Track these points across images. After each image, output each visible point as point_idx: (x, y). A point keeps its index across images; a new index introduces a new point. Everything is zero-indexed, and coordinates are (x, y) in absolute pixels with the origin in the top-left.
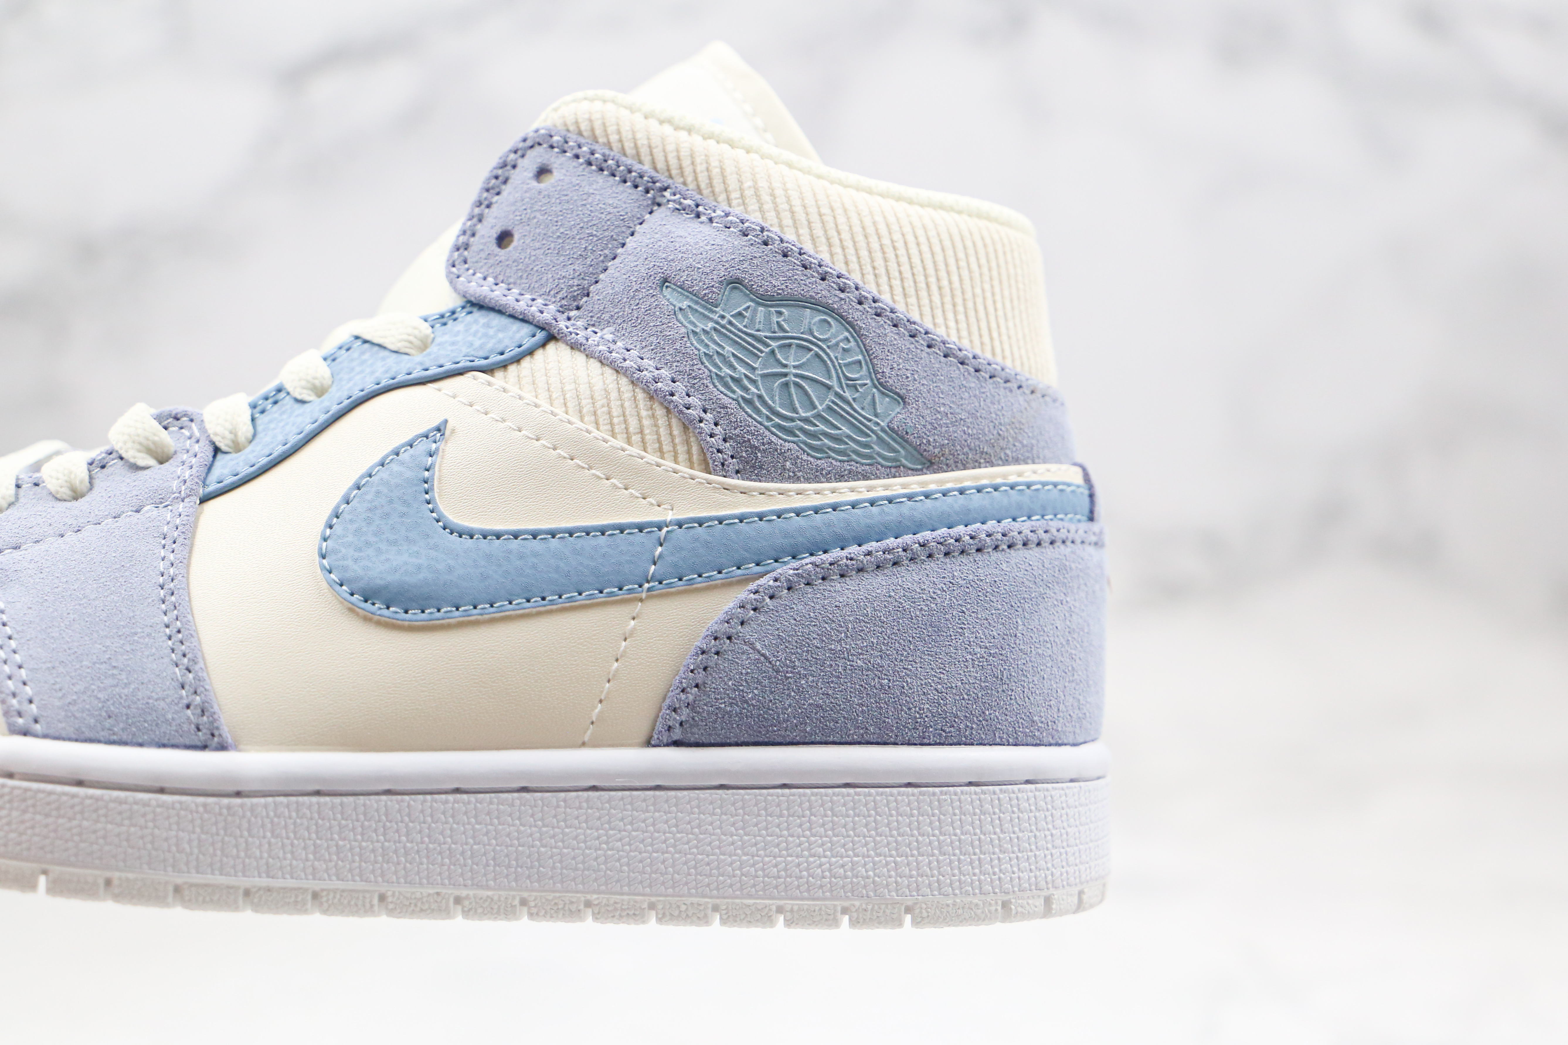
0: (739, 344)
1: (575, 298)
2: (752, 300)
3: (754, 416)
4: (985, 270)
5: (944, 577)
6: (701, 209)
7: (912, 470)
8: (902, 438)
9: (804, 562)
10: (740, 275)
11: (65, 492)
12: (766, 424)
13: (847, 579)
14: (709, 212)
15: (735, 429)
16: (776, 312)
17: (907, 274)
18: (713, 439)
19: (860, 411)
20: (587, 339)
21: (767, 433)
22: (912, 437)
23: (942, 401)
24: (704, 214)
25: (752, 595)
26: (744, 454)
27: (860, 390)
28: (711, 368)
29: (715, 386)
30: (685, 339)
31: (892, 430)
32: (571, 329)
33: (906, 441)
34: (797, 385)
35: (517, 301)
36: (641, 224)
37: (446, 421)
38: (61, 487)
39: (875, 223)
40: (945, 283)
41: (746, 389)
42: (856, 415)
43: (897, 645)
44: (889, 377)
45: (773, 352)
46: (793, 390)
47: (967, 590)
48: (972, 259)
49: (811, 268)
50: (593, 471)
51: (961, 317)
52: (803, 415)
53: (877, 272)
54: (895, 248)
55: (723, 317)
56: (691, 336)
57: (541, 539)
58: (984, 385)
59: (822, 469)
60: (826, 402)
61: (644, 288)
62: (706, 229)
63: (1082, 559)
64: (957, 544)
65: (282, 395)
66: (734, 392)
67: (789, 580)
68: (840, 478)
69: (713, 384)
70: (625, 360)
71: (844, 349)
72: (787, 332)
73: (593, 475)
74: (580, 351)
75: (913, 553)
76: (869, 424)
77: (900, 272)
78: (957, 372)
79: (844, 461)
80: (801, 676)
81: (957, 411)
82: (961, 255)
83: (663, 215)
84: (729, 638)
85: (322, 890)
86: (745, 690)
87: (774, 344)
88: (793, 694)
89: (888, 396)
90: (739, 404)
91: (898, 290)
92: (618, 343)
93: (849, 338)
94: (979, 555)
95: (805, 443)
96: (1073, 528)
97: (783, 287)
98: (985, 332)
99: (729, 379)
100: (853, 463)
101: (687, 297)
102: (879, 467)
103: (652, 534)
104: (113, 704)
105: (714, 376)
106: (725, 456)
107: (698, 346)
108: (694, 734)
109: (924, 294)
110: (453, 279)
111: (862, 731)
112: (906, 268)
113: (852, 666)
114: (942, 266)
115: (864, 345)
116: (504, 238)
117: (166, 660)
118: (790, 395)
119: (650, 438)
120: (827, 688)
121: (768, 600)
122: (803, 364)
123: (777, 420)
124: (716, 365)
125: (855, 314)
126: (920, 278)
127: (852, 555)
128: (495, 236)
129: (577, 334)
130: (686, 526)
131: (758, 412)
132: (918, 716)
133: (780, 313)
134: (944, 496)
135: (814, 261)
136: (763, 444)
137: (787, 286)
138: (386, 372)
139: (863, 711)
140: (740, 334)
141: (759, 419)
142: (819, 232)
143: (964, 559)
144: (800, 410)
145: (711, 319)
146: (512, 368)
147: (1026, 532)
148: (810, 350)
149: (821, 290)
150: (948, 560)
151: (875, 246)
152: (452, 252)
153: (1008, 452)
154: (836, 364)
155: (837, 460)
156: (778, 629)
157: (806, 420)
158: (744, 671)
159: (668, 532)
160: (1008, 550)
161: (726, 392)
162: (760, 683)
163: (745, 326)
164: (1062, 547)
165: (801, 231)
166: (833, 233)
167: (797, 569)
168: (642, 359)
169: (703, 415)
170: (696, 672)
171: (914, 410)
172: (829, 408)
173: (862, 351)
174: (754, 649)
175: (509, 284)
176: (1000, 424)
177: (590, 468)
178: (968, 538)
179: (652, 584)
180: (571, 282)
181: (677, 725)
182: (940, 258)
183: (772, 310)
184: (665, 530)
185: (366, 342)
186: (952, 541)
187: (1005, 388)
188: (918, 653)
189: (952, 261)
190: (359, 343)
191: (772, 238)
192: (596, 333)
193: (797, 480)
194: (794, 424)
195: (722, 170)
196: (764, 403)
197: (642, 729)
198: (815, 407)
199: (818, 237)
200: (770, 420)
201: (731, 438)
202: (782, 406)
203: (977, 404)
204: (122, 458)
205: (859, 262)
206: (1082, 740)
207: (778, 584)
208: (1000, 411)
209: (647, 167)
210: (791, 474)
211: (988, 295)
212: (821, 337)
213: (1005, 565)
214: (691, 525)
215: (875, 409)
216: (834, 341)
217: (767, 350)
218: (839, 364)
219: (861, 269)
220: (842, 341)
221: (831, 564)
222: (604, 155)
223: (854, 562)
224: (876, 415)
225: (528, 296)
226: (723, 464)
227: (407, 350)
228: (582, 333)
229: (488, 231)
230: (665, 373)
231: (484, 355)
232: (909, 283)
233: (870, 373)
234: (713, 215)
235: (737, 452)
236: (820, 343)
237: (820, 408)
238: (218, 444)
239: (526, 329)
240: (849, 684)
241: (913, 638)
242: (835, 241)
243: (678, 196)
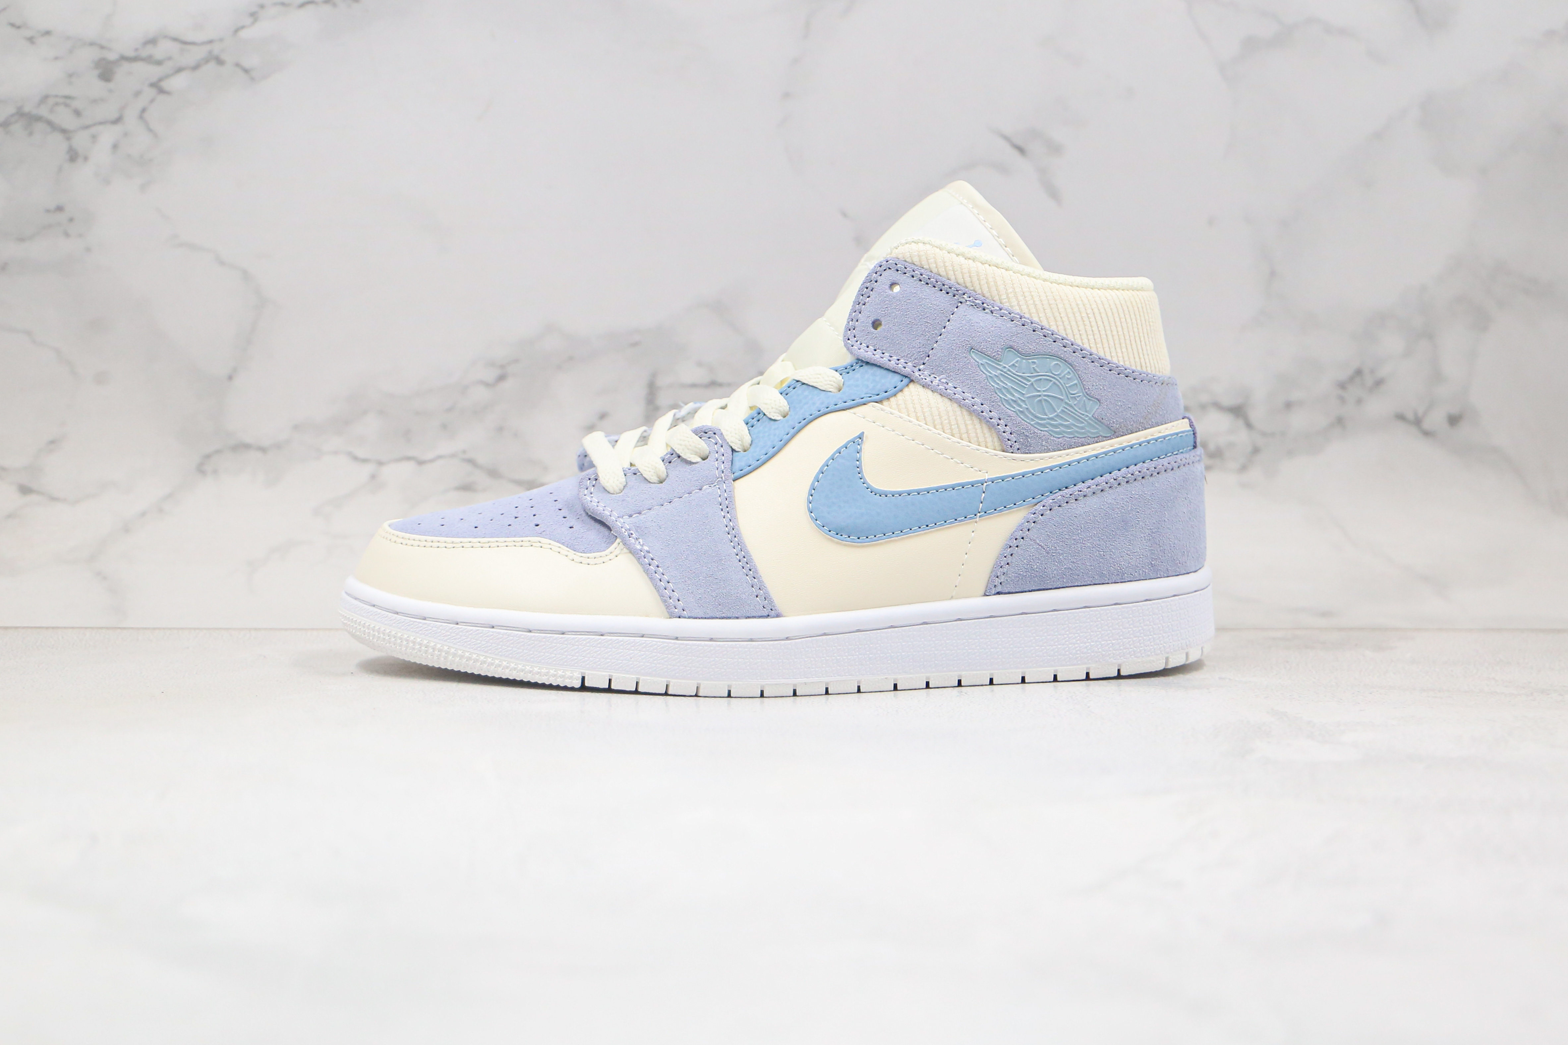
0: (1015, 381)
1: (921, 359)
2: (1019, 357)
3: (1025, 419)
4: (1134, 321)
5: (1127, 495)
6: (985, 305)
7: (1105, 437)
8: (1100, 421)
9: (1056, 495)
10: (1011, 343)
11: (654, 479)
12: (1032, 423)
13: (1079, 501)
14: (990, 307)
15: (1016, 427)
16: (1032, 362)
17: (1096, 331)
18: (1005, 434)
19: (1078, 410)
20: (932, 382)
21: (1032, 428)
22: (1105, 421)
23: (1119, 399)
24: (988, 308)
25: (1032, 515)
26: (1021, 440)
27: (1078, 399)
28: (1001, 396)
29: (1004, 405)
30: (986, 381)
31: (1095, 418)
32: (922, 377)
33: (1102, 423)
34: (1045, 400)
35: (890, 361)
36: (953, 314)
37: (863, 433)
38: (652, 476)
39: (1077, 305)
40: (1115, 333)
41: (1020, 406)
42: (1076, 413)
43: (1107, 533)
44: (1092, 390)
45: (1032, 384)
46: (1044, 403)
47: (1139, 500)
48: (1127, 316)
49: (1048, 336)
50: (944, 455)
51: (1124, 350)
52: (1050, 416)
53: (1081, 332)
54: (1088, 317)
55: (1005, 367)
56: (989, 378)
57: (922, 494)
58: (1138, 386)
59: (1061, 443)
60: (1061, 408)
61: (961, 353)
62: (989, 317)
63: (1194, 472)
64: (1133, 476)
65: (761, 415)
66: (1014, 408)
67: (1050, 505)
68: (1071, 447)
69: (1003, 404)
70: (955, 394)
71: (1068, 378)
72: (1039, 373)
73: (945, 457)
74: (928, 388)
75: (1111, 484)
76: (1083, 416)
77: (1092, 331)
78: (1125, 382)
79: (1072, 438)
80: (1060, 554)
81: (1127, 403)
82: (1122, 315)
83: (965, 309)
84: (1023, 538)
85: (831, 681)
86: (1033, 564)
87: (1033, 380)
88: (1056, 564)
89: (1091, 400)
90: (1017, 414)
91: (1092, 341)
92: (949, 384)
93: (1070, 371)
94: (1144, 480)
95: (1052, 431)
96: (1187, 456)
97: (1035, 349)
98: (1136, 356)
99: (1010, 401)
100: (1076, 438)
101: (985, 357)
102: (1089, 438)
103: (979, 487)
104: (720, 598)
105: (1003, 400)
106: (1012, 443)
107: (993, 384)
108: (1007, 588)
109: (1105, 341)
110: (849, 348)
111: (1091, 579)
112: (1095, 328)
113: (1085, 546)
114: (1113, 324)
115: (1078, 375)
116: (876, 324)
117: (741, 573)
118: (1043, 406)
119: (973, 435)
120: (1073, 559)
121: (1040, 516)
122: (1049, 388)
123: (1037, 420)
124: (1003, 394)
125: (1072, 358)
126: (1103, 332)
127: (1081, 489)
128: (871, 322)
129: (926, 379)
130: (996, 482)
131: (1027, 417)
132: (1119, 568)
133: (1034, 363)
134: (1123, 450)
135: (1050, 332)
136: (1031, 434)
137: (1037, 348)
138: (822, 403)
139: (1092, 569)
140: (1014, 376)
141: (1028, 421)
142: (1049, 314)
143: (1136, 483)
144: (1048, 414)
145: (999, 369)
146: (892, 399)
147: (1166, 464)
148: (1051, 381)
149: (1056, 348)
150: (1128, 485)
151: (1079, 318)
152: (846, 331)
153: (1153, 420)
154: (1065, 387)
155: (1068, 438)
156: (1047, 532)
157: (1052, 419)
158: (1031, 555)
159: (987, 485)
160: (1158, 475)
161: (1009, 408)
162: (1039, 559)
163: (1016, 372)
164: (1184, 468)
165: (1041, 315)
166: (1057, 314)
167: (1054, 499)
168: (964, 393)
169: (999, 421)
170: (1007, 557)
171: (1105, 407)
172: (1063, 411)
173: (1077, 378)
174: (1036, 543)
175: (882, 350)
176: (1148, 406)
177: (943, 454)
178: (1138, 472)
179: (981, 514)
180: (919, 350)
181: (999, 584)
182: (1111, 319)
183: (1030, 361)
184: (985, 484)
185: (804, 384)
186: (1130, 475)
187: (1149, 385)
188: (1118, 536)
189: (1117, 319)
190: (799, 384)
191: (1026, 322)
192: (935, 378)
193: (1048, 451)
194: (1045, 421)
195: (995, 282)
196: (1030, 412)
197: (981, 588)
198: (1056, 411)
199: (1049, 318)
200: (1033, 420)
201: (1014, 432)
202: (1040, 413)
203: (1136, 397)
204: (679, 457)
205: (1072, 328)
206: (1198, 568)
207: (1045, 508)
208: (1148, 399)
209: (953, 282)
210: (1046, 448)
211: (1137, 334)
212: (1056, 373)
213: (1156, 484)
214: (998, 481)
215: (1086, 409)
216: (1063, 375)
217: (1029, 383)
218: (1066, 387)
219: (1073, 332)
220: (1067, 374)
221: (1070, 495)
222: (928, 275)
223: (1082, 492)
224: (1086, 412)
225: (895, 358)
226: (1011, 447)
227: (830, 390)
228: (928, 379)
229: (865, 319)
230: (977, 400)
231: (877, 393)
232: (1097, 336)
233: (1082, 389)
234: (993, 309)
235: (1018, 439)
236: (1055, 377)
237: (1058, 411)
238: (733, 447)
239: (897, 378)
240: (1084, 556)
241: (1114, 528)
242: (1059, 319)
243: (971, 298)
